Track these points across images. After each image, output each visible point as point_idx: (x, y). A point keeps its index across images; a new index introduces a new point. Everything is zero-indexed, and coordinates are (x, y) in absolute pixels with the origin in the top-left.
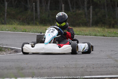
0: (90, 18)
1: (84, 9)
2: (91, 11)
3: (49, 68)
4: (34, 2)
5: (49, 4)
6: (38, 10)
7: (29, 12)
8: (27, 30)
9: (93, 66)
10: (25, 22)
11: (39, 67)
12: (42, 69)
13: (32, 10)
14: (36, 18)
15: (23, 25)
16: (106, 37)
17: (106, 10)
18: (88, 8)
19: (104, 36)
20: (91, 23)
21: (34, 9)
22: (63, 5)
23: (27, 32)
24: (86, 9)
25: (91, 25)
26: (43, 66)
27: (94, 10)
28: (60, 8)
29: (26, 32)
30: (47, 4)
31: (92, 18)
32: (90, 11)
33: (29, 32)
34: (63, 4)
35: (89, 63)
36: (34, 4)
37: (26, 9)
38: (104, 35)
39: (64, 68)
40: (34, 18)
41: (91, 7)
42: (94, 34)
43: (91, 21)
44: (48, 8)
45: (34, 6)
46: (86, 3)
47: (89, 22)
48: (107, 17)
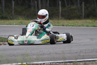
0: (82, 12)
1: (77, 5)
2: (83, 6)
3: (49, 54)
5: (48, 2)
6: (40, 7)
7: (32, 8)
9: (85, 51)
10: (29, 17)
11: (41, 54)
12: (43, 55)
13: (35, 7)
15: (28, 20)
17: (96, 5)
18: (81, 4)
19: (94, 26)
20: (83, 16)
21: (36, 6)
22: (60, 2)
24: (79, 5)
25: (83, 18)
26: (44, 53)
27: (85, 5)
28: (58, 5)
31: (84, 12)
35: (82, 48)
36: (36, 2)
37: (30, 7)
38: (95, 25)
39: (61, 53)
41: (83, 3)
42: (86, 25)
43: (83, 14)
44: (48, 5)
45: (36, 4)
47: (81, 15)
48: (96, 10)
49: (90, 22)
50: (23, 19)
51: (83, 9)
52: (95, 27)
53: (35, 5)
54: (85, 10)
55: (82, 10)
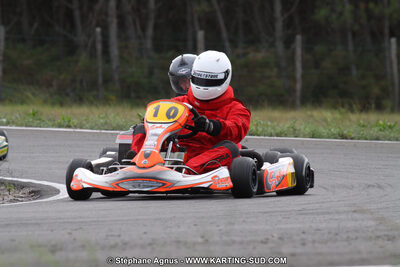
0: (294, 79)
1: (272, 45)
2: (299, 52)
4: (97, 25)
5: (150, 32)
6: (114, 51)
7: (83, 58)
8: (75, 121)
10: (67, 95)
12: (124, 250)
13: (92, 54)
14: (107, 80)
15: (62, 104)
16: (352, 139)
17: (351, 47)
18: (289, 42)
19: (343, 137)
20: (298, 94)
21: (99, 47)
22: (201, 34)
23: (76, 127)
24: (280, 46)
25: (298, 102)
27: (307, 49)
28: (190, 44)
29: (69, 127)
30: (144, 29)
31: (303, 76)
32: (294, 53)
33: (81, 128)
34: (201, 29)
36: (98, 30)
37: (71, 49)
38: (345, 132)
39: (200, 244)
40: (100, 80)
41: (299, 38)
42: (308, 131)
43: (299, 86)
44: (149, 44)
45: (99, 38)
46: (279, 25)
47: (291, 91)
48: (354, 72)
49: (325, 120)
50: (45, 102)
51: (299, 65)
52: (346, 138)
53: (94, 43)
54: (304, 67)
55: (294, 70)
